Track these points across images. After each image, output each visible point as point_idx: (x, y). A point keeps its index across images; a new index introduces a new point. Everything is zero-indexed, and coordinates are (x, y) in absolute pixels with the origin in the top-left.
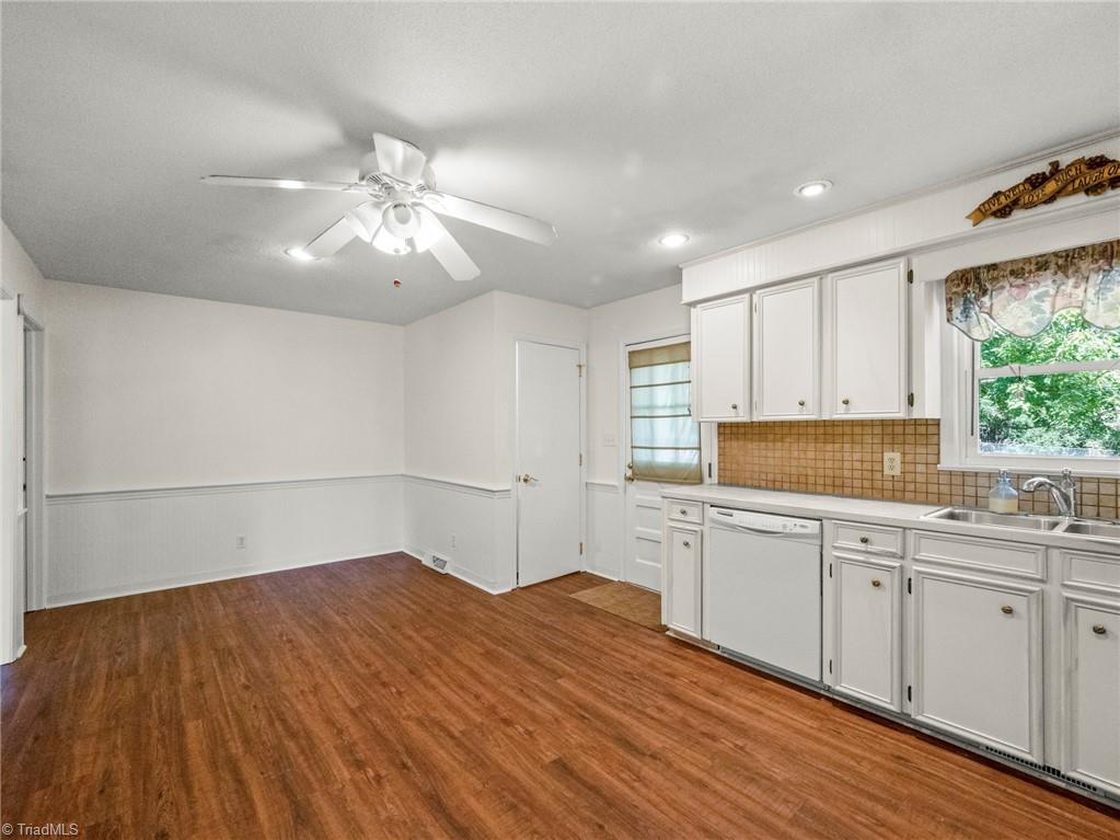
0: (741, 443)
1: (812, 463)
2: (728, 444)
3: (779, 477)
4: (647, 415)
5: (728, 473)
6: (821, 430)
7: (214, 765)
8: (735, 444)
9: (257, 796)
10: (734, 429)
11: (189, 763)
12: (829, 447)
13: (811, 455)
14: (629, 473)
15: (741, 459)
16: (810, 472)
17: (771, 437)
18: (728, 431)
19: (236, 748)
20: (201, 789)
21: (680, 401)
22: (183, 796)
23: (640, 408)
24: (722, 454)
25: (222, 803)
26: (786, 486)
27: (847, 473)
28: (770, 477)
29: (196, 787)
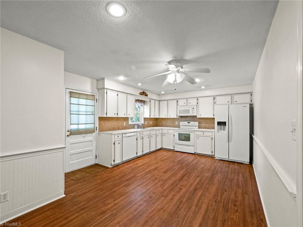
0: (103, 122)
1: (115, 125)
2: (101, 122)
3: (110, 128)
4: (77, 113)
5: (101, 129)
6: (116, 119)
7: (200, 208)
8: (102, 122)
9: (199, 196)
10: (102, 119)
11: (204, 213)
12: (118, 122)
13: (115, 123)
14: (68, 133)
15: (104, 125)
16: (115, 126)
17: (109, 120)
18: (101, 119)
19: (193, 208)
20: (206, 204)
21: (89, 110)
22: (209, 206)
23: (74, 111)
24: (99, 124)
25: (204, 199)
26: (112, 130)
27: (120, 126)
28: (109, 128)
29: (206, 206)
